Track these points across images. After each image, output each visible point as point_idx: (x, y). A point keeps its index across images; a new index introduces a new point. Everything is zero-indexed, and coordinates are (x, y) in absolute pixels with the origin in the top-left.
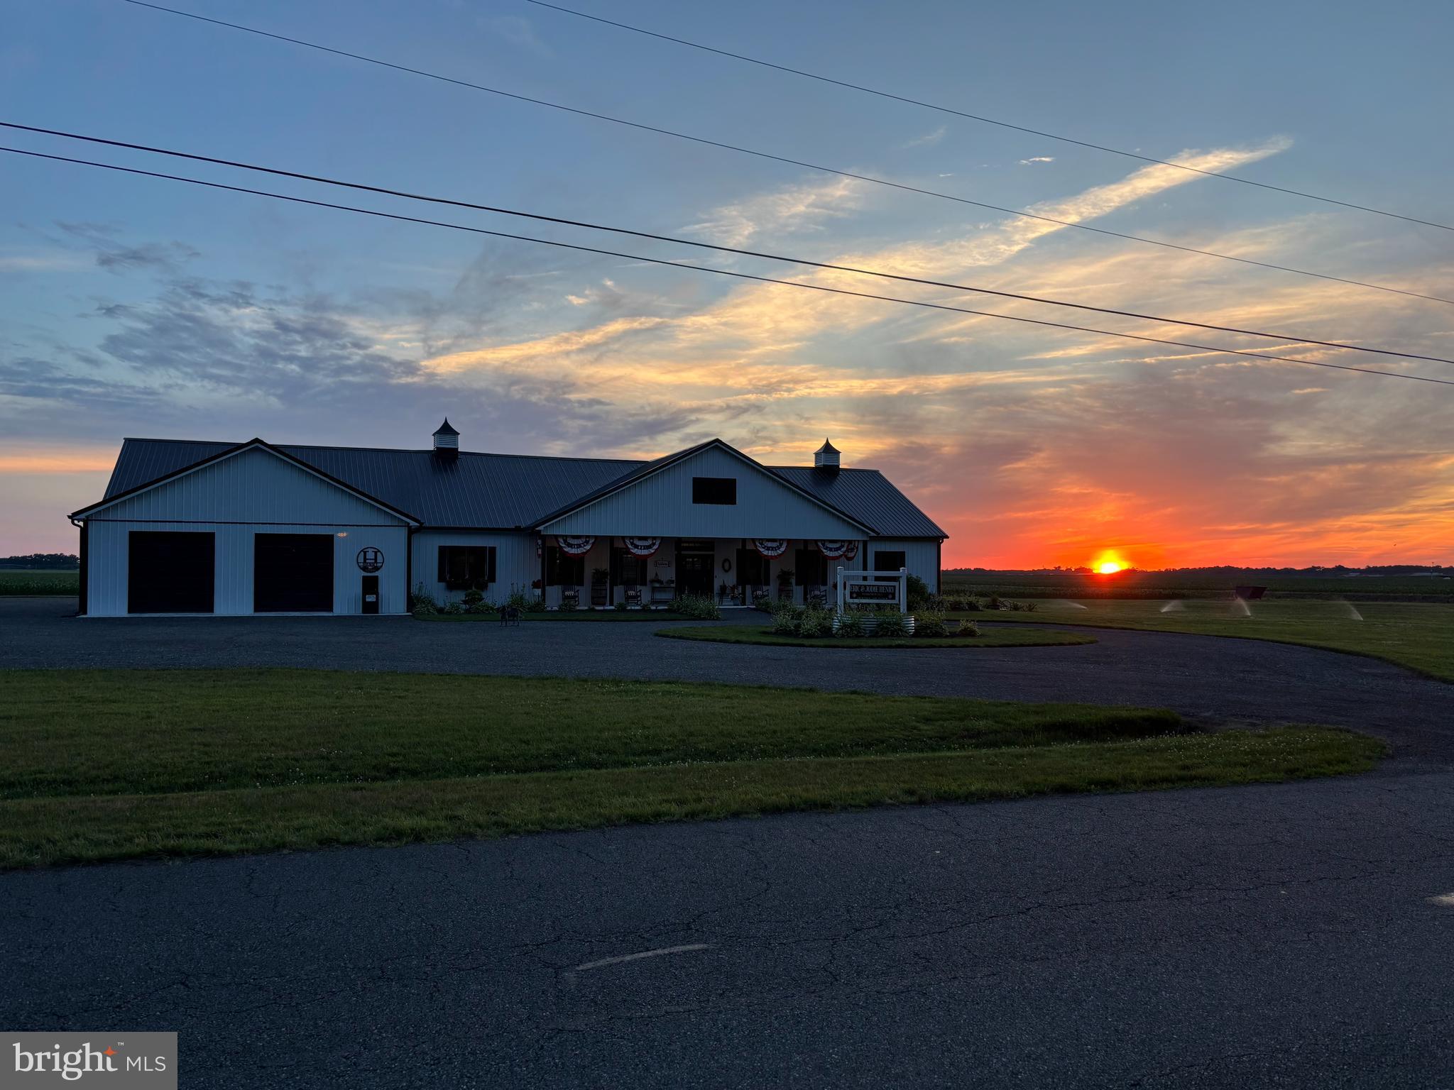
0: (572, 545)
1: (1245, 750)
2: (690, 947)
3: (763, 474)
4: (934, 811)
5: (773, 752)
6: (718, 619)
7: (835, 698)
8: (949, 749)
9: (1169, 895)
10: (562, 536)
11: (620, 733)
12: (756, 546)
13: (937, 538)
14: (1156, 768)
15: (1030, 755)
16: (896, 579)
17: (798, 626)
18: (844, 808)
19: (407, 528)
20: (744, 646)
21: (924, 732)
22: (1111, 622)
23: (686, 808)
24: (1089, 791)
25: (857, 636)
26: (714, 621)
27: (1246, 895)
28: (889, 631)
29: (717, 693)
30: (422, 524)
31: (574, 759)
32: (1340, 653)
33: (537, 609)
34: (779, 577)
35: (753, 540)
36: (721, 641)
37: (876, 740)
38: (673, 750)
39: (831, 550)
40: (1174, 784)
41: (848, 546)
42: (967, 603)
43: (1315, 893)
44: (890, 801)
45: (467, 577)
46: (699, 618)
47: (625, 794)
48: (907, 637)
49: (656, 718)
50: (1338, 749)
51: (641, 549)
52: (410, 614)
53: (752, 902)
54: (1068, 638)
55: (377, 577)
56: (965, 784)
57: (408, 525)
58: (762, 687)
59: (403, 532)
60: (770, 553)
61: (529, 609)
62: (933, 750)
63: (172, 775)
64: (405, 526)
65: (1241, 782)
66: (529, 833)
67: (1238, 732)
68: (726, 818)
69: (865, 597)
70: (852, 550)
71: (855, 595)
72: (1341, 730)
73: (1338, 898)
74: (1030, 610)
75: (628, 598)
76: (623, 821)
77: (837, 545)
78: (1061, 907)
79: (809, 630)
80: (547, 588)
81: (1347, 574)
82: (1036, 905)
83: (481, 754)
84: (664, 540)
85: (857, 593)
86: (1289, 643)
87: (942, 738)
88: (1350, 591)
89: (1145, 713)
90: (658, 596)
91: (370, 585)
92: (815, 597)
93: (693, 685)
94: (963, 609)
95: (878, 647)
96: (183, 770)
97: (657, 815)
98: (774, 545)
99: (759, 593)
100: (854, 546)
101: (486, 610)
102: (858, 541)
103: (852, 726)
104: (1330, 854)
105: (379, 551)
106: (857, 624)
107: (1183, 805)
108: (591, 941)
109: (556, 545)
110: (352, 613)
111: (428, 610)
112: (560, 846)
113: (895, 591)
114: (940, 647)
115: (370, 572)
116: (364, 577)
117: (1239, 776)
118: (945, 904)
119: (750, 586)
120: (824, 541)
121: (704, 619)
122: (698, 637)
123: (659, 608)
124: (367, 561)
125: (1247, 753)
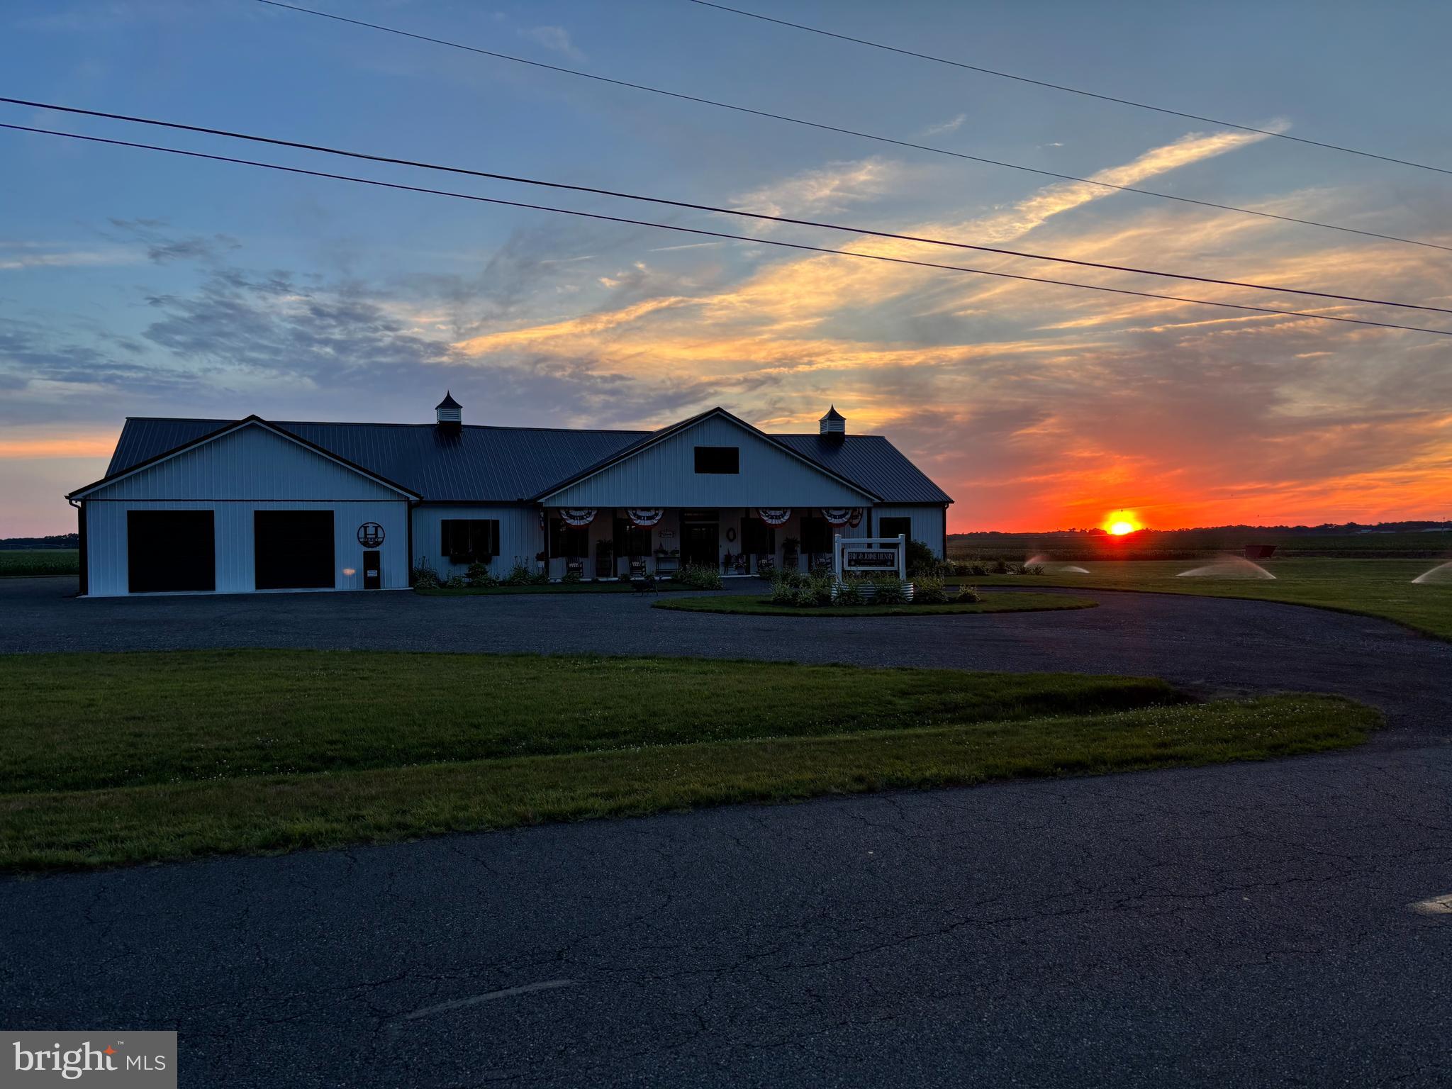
0: (575, 516)
1: (1230, 723)
2: (550, 984)
3: (766, 442)
4: (882, 801)
5: (737, 732)
6: (720, 589)
7: (813, 671)
8: (923, 724)
9: (1117, 905)
10: (565, 508)
11: (577, 715)
12: (759, 514)
13: (941, 503)
14: (1132, 746)
15: (1005, 732)
16: (895, 546)
17: (795, 595)
18: (785, 799)
19: (407, 503)
20: (738, 617)
21: (899, 707)
22: (1115, 584)
23: (611, 804)
24: (1054, 775)
25: (854, 604)
26: (715, 591)
27: (1204, 903)
28: (887, 598)
29: (693, 669)
30: (421, 498)
31: (524, 744)
32: (1343, 613)
33: (540, 583)
34: (784, 545)
35: (757, 509)
36: (717, 612)
37: (848, 716)
38: (631, 732)
39: (835, 517)
40: (1147, 764)
41: (852, 513)
42: (973, 568)
43: (1282, 899)
44: (835, 790)
45: (471, 550)
46: (701, 588)
47: (554, 787)
48: (905, 604)
49: (620, 697)
50: (1328, 720)
51: (644, 520)
52: (412, 588)
53: (642, 922)
54: (1066, 602)
55: (378, 552)
56: (920, 769)
57: (407, 500)
58: (741, 661)
59: (403, 507)
60: (774, 522)
61: (532, 581)
62: (906, 726)
63: (91, 769)
64: (405, 501)
65: (1220, 761)
66: (433, 836)
67: (1227, 702)
68: (653, 814)
69: (864, 565)
70: (856, 517)
71: (853, 563)
72: (1334, 699)
73: (1307, 906)
74: (1037, 574)
75: (633, 569)
76: (539, 820)
77: (842, 512)
78: (991, 923)
79: (806, 599)
80: (551, 560)
81: (1360, 531)
82: (963, 921)
83: (425, 741)
84: (667, 511)
85: (855, 561)
86: (1293, 604)
87: (918, 713)
88: (1360, 548)
89: (1133, 683)
90: (663, 567)
91: (372, 560)
92: (821, 564)
93: (670, 660)
94: (968, 574)
95: (875, 615)
96: (104, 763)
97: (579, 812)
98: (778, 513)
99: (764, 561)
100: (859, 513)
101: (488, 583)
102: (863, 508)
103: (824, 702)
104: (1304, 849)
105: (379, 526)
106: (855, 592)
107: (1153, 789)
108: (440, 978)
109: (559, 517)
110: (354, 589)
111: (430, 585)
112: (459, 852)
113: (893, 557)
114: (938, 613)
115: (372, 547)
116: (365, 552)
117: (1218, 754)
118: (861, 920)
119: (755, 555)
120: (827, 509)
121: (706, 589)
122: (693, 608)
123: (663, 578)
124: (368, 536)
125: (1231, 727)
